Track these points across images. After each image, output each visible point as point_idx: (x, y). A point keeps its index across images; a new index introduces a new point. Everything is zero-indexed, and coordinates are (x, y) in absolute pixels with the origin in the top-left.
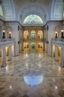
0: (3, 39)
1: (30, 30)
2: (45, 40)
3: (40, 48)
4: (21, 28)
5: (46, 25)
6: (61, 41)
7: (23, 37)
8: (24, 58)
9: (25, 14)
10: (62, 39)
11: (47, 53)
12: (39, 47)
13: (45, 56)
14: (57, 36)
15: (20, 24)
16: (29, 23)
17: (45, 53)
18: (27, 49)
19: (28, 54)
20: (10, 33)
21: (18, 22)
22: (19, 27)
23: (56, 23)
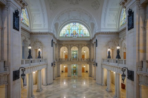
0: (28, 59)
1: (69, 46)
2: (92, 61)
3: (85, 73)
4: (56, 42)
5: (93, 39)
6: (117, 62)
7: (59, 56)
8: (61, 87)
9: (63, 23)
10: (117, 59)
11: (95, 80)
12: (83, 71)
13: (92, 85)
14: (111, 55)
15: (54, 37)
16: (68, 36)
17: (91, 79)
18: (64, 74)
19: (66, 81)
20: (39, 50)
21: (51, 34)
22: (53, 41)
23: (109, 35)
